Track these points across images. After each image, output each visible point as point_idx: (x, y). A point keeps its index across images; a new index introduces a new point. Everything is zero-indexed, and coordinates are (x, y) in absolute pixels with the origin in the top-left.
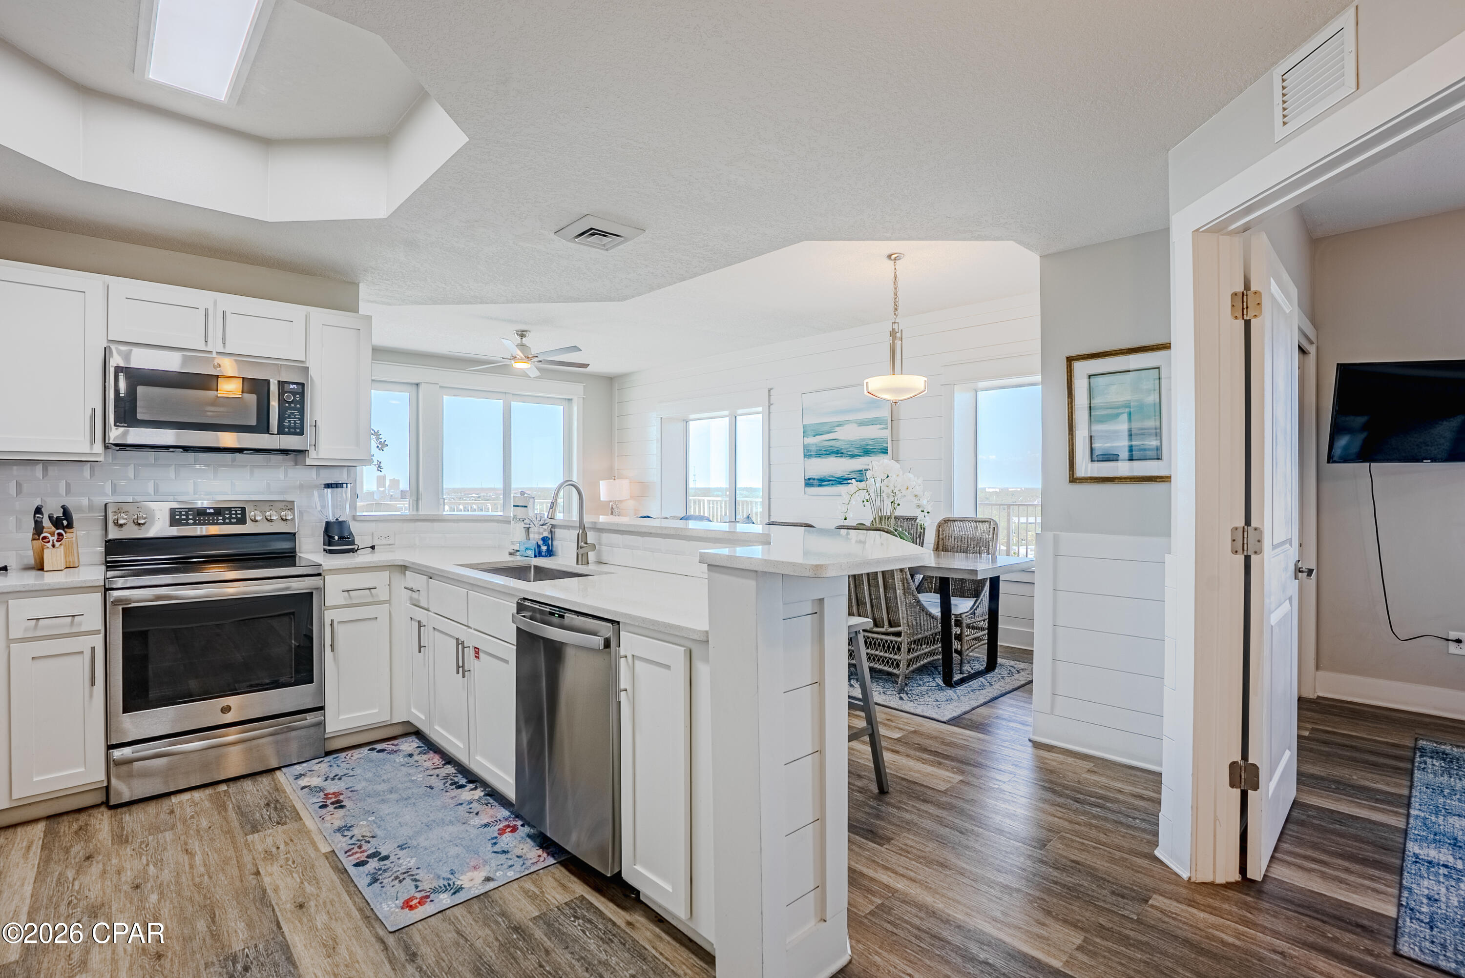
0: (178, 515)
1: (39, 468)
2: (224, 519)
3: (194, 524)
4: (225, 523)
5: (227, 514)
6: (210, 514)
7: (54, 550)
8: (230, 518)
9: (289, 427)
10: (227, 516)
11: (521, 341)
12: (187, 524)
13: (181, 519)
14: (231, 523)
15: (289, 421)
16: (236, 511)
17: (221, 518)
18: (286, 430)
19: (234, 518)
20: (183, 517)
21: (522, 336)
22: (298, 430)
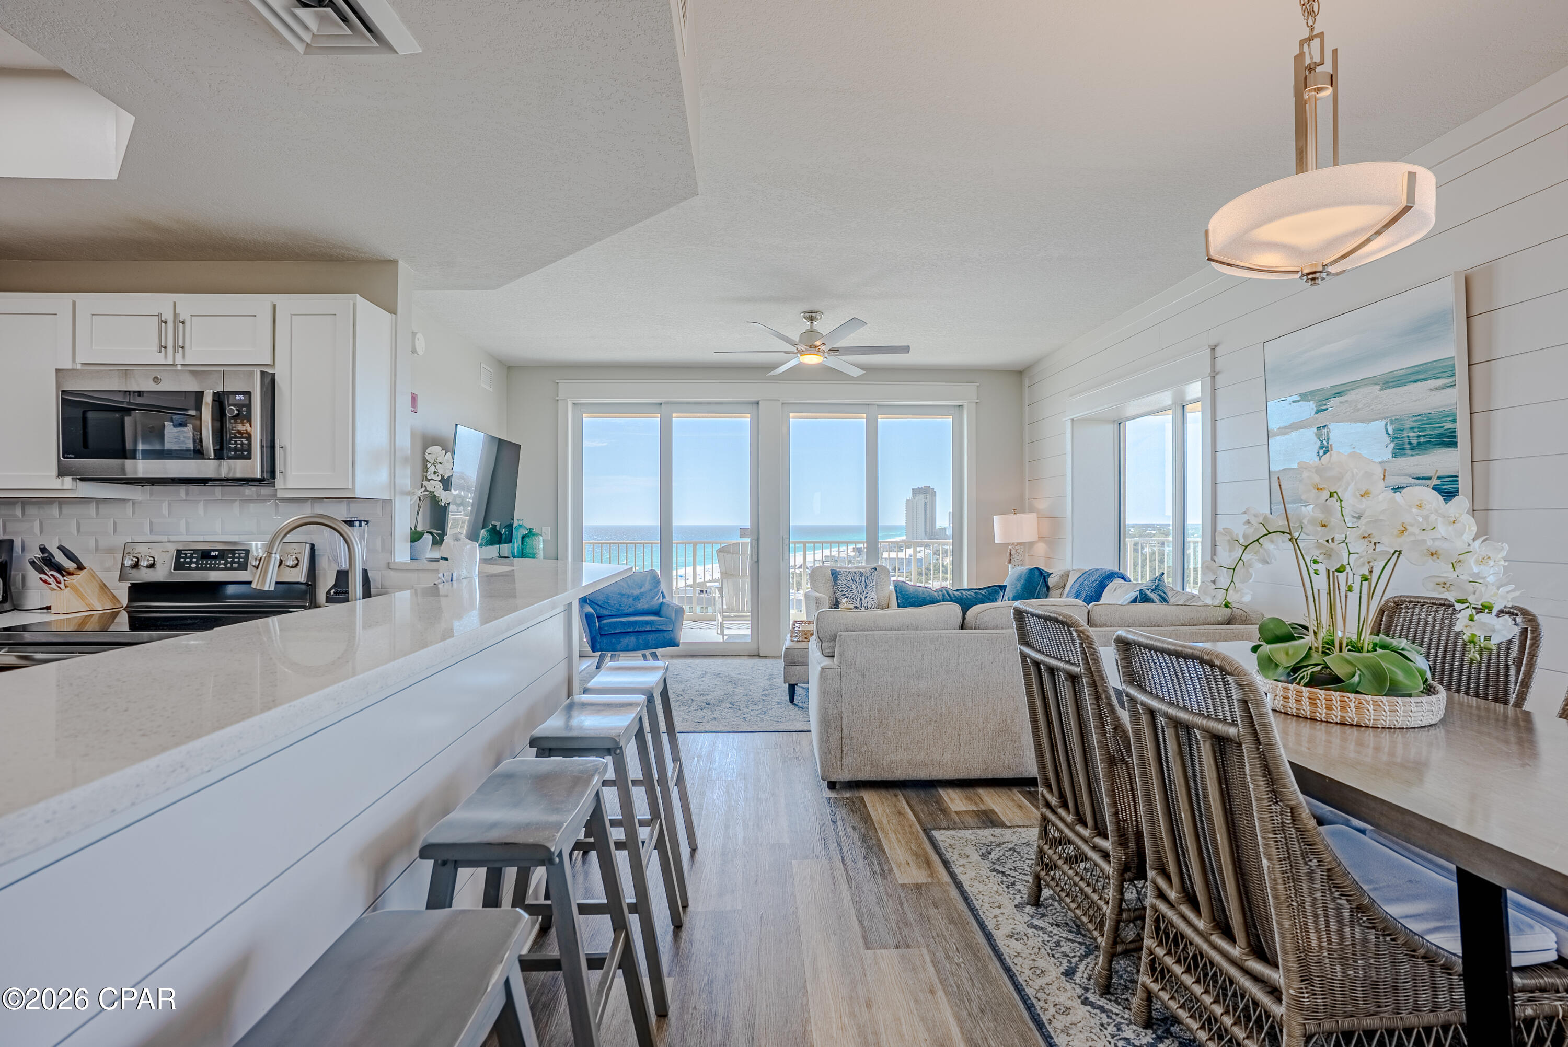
0: (183, 558)
1: (93, 505)
2: (225, 564)
3: (197, 569)
4: (226, 569)
5: (230, 557)
6: (215, 557)
7: (62, 592)
8: (233, 562)
9: (236, 450)
10: (230, 560)
11: (812, 327)
12: (190, 569)
13: (185, 563)
14: (232, 569)
15: (236, 441)
16: (239, 554)
17: (223, 562)
18: (233, 453)
19: (236, 563)
20: (188, 560)
21: (812, 319)
22: (245, 453)
